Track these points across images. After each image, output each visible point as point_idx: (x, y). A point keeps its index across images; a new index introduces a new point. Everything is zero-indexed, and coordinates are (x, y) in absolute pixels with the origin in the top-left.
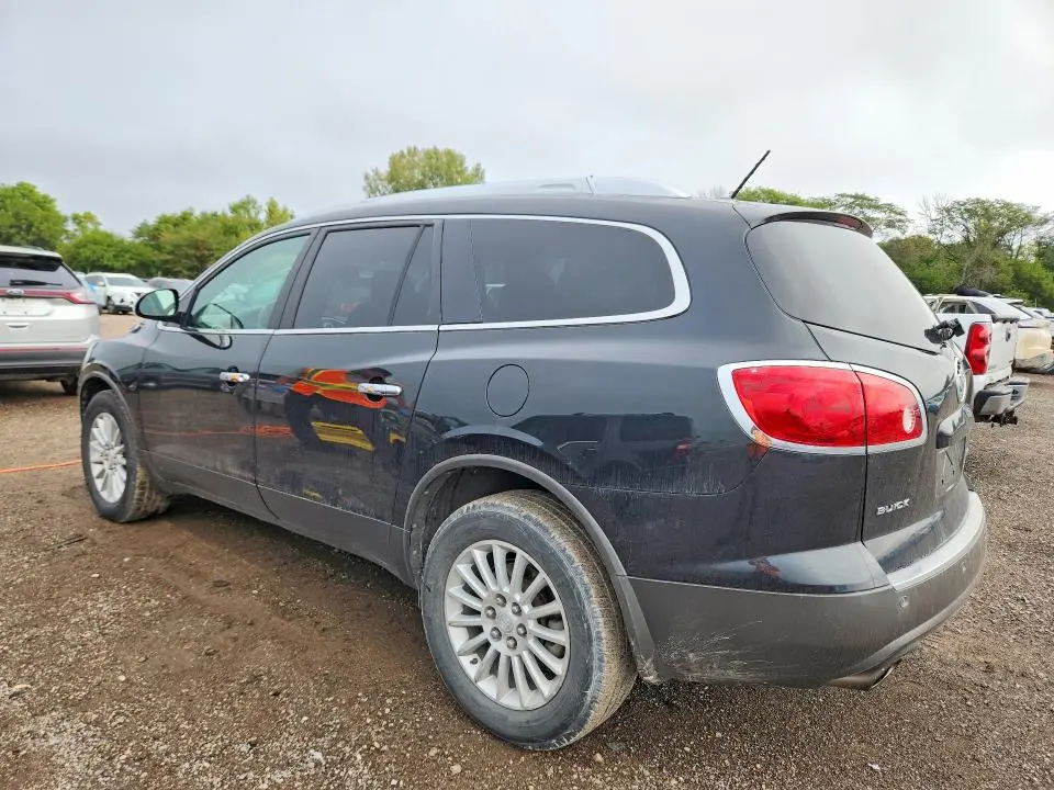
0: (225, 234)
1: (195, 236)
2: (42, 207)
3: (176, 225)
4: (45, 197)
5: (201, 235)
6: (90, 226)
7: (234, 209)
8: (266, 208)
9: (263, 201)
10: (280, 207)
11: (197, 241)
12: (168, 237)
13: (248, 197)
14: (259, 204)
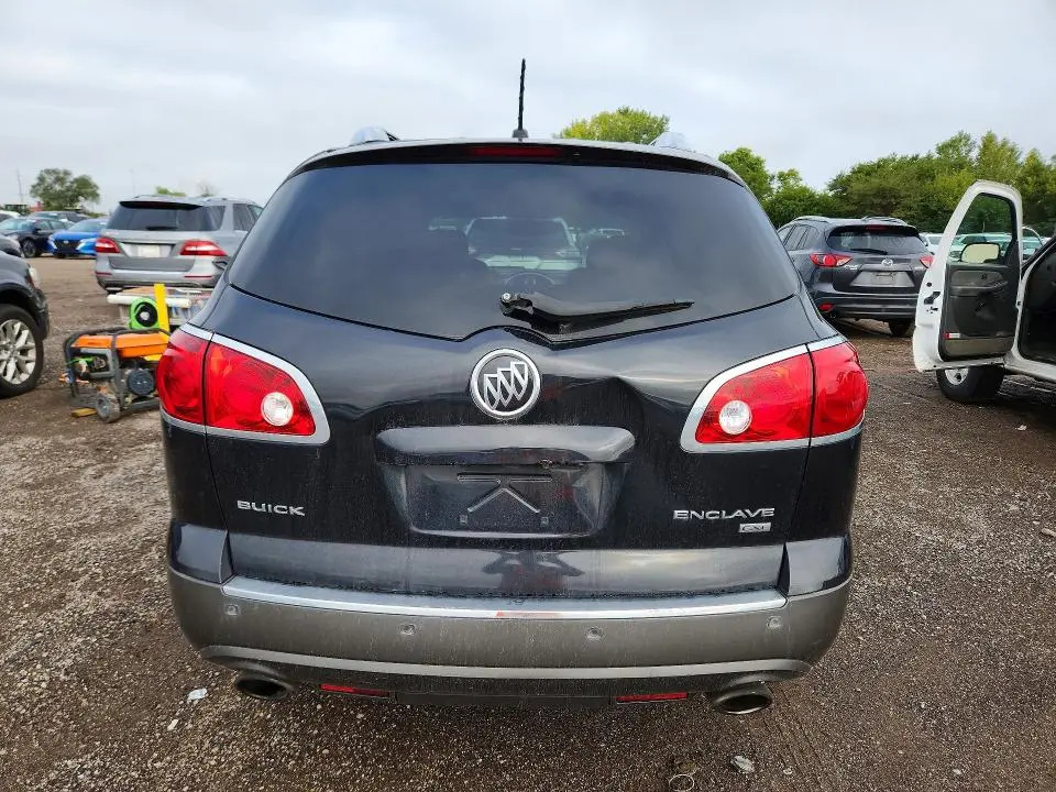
0: (919, 178)
1: (884, 183)
2: (753, 169)
3: (868, 174)
4: (758, 159)
5: (892, 182)
6: (792, 182)
7: (942, 149)
8: (980, 143)
9: (977, 137)
10: (999, 140)
11: (884, 190)
12: (856, 186)
13: (960, 134)
14: (972, 139)
